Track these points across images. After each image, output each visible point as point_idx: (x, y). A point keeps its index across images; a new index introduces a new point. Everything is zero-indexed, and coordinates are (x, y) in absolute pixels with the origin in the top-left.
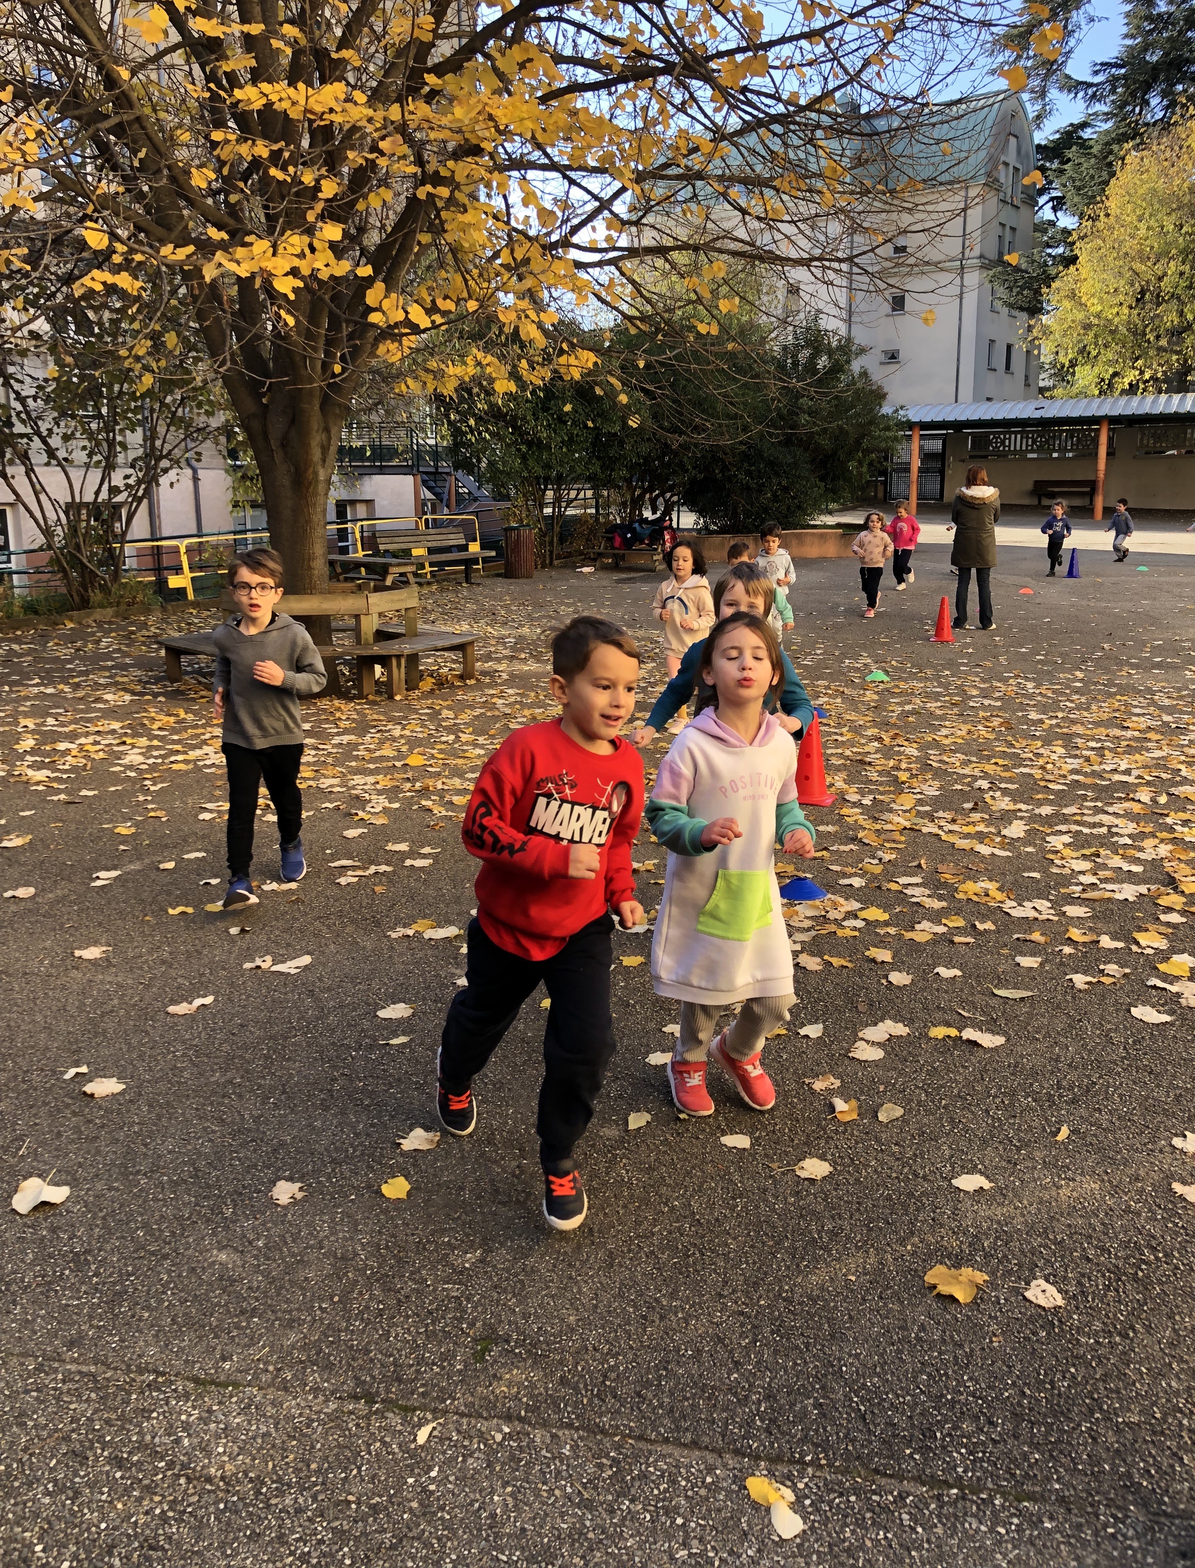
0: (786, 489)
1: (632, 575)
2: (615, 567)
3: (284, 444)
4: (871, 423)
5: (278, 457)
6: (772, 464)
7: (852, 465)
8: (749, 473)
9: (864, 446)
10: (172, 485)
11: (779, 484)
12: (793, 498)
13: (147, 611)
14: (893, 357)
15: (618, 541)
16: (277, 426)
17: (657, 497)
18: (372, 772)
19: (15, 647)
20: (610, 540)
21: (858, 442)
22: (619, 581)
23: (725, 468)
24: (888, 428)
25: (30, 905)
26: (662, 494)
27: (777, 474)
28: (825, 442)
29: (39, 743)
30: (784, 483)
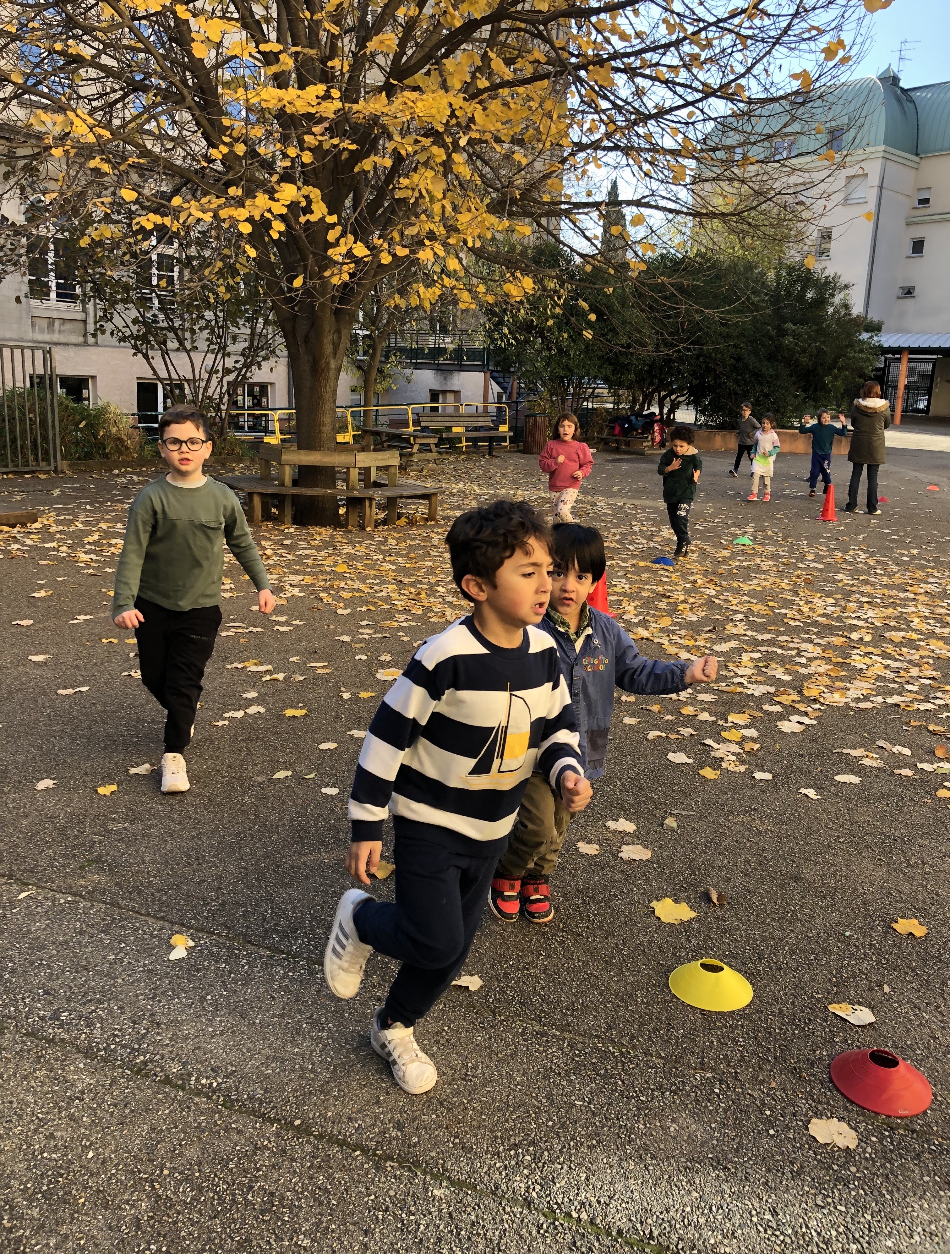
0: (767, 396)
1: (626, 457)
2: (617, 450)
3: (306, 341)
4: (851, 345)
5: (302, 350)
6: (757, 375)
7: (827, 380)
8: (736, 381)
9: (840, 364)
10: (272, 369)
11: (762, 391)
12: (773, 403)
13: (239, 460)
14: (909, 292)
15: (617, 429)
16: (302, 327)
17: (665, 397)
18: (305, 573)
19: (135, 478)
20: (613, 428)
21: (835, 361)
22: (613, 461)
23: (716, 377)
24: (861, 351)
25: (24, 630)
26: (669, 395)
27: (761, 384)
28: (804, 359)
29: (101, 538)
30: (766, 391)
